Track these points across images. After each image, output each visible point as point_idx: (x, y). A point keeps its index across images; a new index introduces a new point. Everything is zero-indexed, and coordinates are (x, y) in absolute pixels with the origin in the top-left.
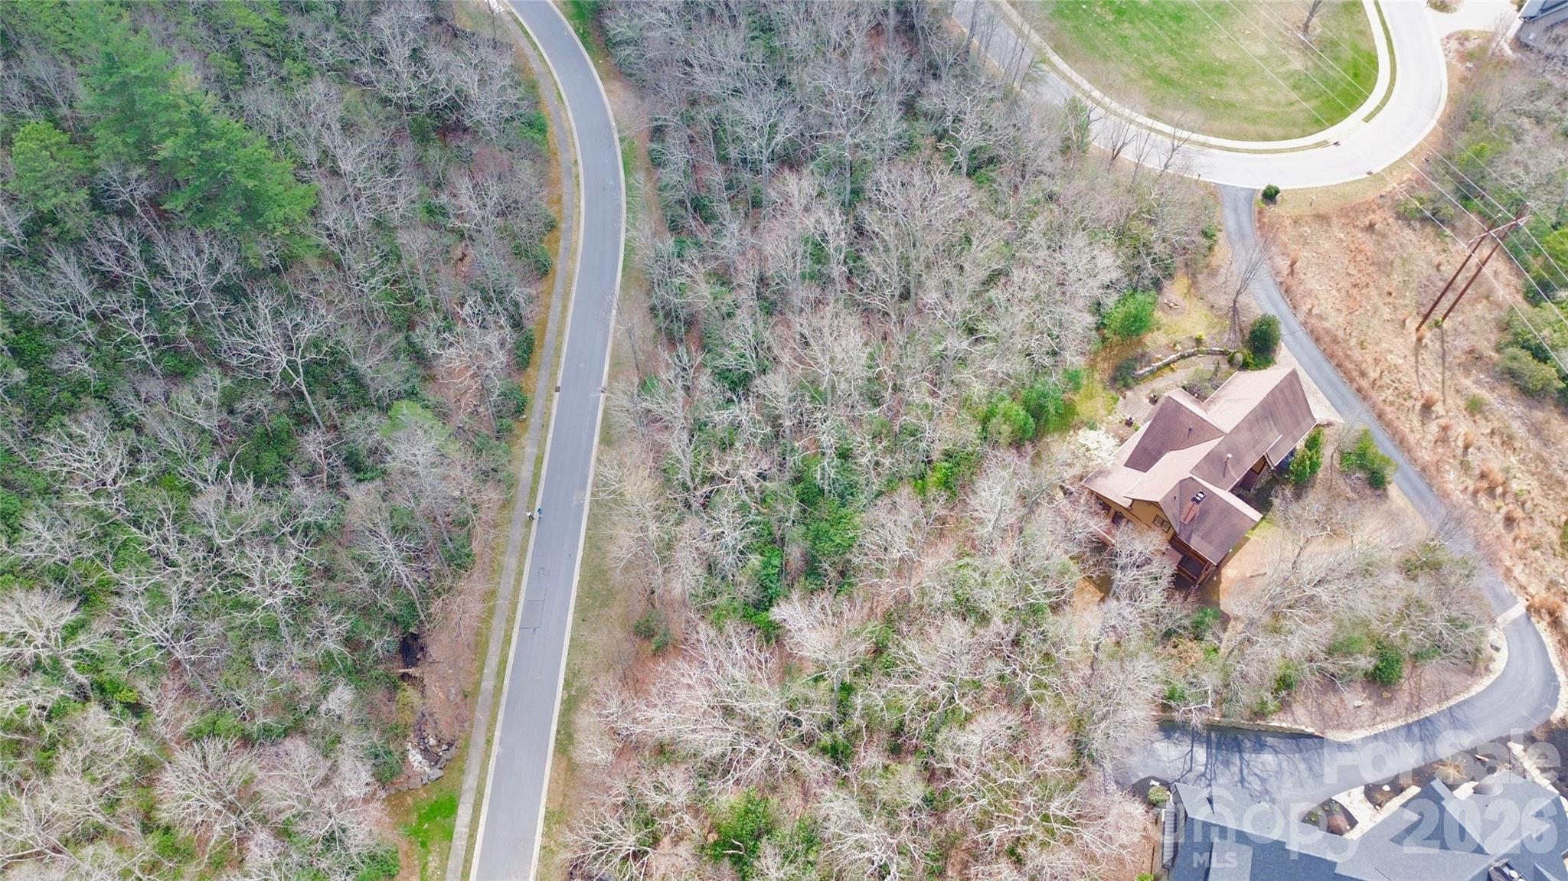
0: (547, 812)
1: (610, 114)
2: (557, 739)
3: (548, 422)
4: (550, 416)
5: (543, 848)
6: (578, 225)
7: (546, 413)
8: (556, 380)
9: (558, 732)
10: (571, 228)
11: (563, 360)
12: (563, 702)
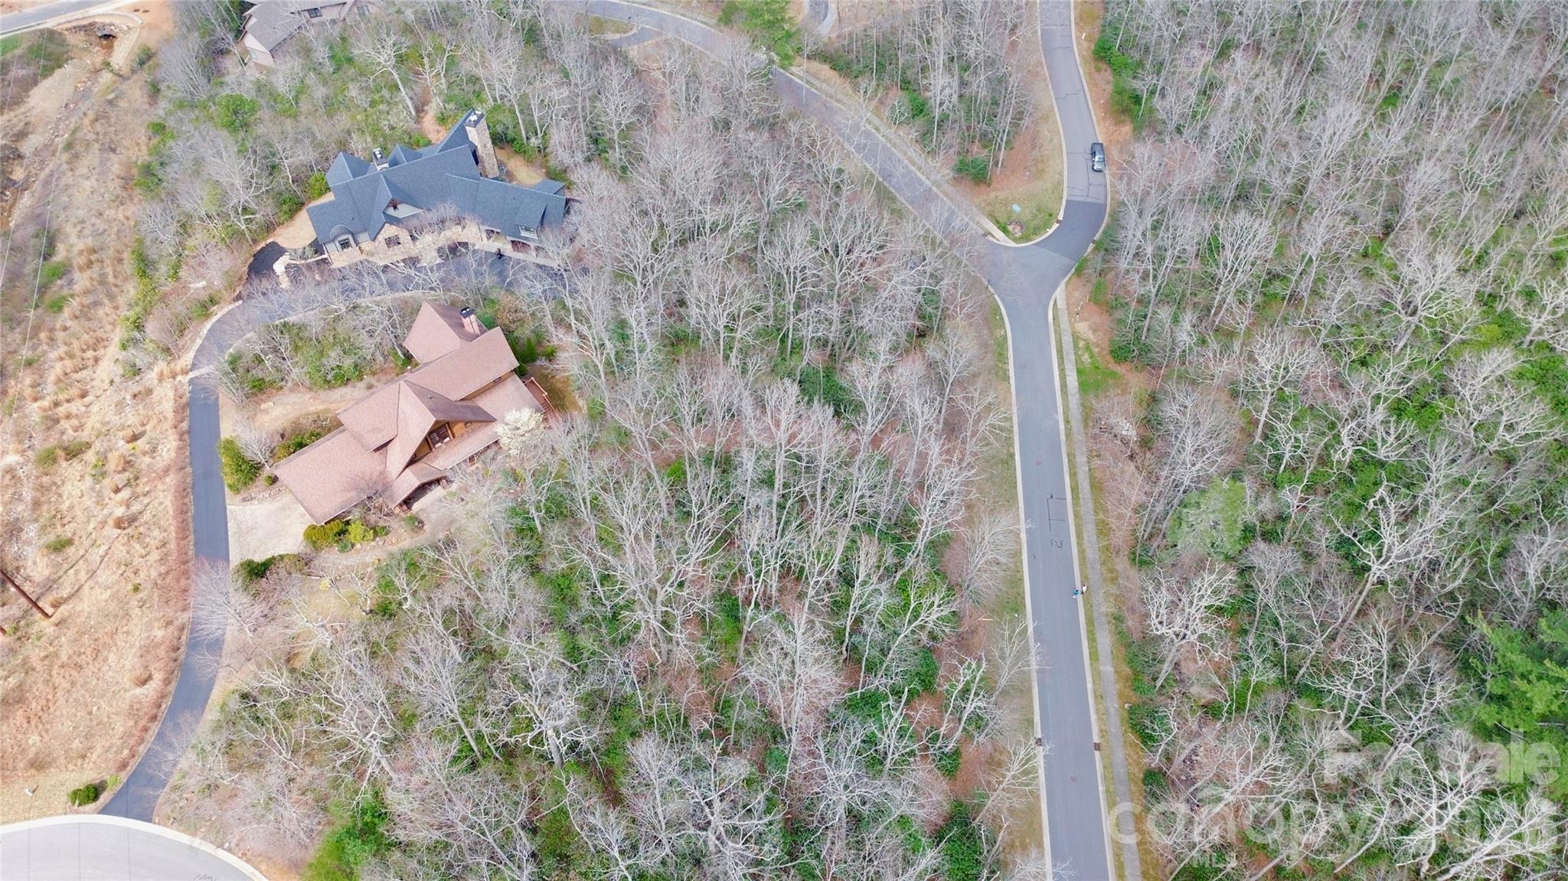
0: (1008, 382)
3: (1096, 703)
4: (1097, 710)
5: (1006, 360)
7: (1103, 714)
8: (1103, 758)
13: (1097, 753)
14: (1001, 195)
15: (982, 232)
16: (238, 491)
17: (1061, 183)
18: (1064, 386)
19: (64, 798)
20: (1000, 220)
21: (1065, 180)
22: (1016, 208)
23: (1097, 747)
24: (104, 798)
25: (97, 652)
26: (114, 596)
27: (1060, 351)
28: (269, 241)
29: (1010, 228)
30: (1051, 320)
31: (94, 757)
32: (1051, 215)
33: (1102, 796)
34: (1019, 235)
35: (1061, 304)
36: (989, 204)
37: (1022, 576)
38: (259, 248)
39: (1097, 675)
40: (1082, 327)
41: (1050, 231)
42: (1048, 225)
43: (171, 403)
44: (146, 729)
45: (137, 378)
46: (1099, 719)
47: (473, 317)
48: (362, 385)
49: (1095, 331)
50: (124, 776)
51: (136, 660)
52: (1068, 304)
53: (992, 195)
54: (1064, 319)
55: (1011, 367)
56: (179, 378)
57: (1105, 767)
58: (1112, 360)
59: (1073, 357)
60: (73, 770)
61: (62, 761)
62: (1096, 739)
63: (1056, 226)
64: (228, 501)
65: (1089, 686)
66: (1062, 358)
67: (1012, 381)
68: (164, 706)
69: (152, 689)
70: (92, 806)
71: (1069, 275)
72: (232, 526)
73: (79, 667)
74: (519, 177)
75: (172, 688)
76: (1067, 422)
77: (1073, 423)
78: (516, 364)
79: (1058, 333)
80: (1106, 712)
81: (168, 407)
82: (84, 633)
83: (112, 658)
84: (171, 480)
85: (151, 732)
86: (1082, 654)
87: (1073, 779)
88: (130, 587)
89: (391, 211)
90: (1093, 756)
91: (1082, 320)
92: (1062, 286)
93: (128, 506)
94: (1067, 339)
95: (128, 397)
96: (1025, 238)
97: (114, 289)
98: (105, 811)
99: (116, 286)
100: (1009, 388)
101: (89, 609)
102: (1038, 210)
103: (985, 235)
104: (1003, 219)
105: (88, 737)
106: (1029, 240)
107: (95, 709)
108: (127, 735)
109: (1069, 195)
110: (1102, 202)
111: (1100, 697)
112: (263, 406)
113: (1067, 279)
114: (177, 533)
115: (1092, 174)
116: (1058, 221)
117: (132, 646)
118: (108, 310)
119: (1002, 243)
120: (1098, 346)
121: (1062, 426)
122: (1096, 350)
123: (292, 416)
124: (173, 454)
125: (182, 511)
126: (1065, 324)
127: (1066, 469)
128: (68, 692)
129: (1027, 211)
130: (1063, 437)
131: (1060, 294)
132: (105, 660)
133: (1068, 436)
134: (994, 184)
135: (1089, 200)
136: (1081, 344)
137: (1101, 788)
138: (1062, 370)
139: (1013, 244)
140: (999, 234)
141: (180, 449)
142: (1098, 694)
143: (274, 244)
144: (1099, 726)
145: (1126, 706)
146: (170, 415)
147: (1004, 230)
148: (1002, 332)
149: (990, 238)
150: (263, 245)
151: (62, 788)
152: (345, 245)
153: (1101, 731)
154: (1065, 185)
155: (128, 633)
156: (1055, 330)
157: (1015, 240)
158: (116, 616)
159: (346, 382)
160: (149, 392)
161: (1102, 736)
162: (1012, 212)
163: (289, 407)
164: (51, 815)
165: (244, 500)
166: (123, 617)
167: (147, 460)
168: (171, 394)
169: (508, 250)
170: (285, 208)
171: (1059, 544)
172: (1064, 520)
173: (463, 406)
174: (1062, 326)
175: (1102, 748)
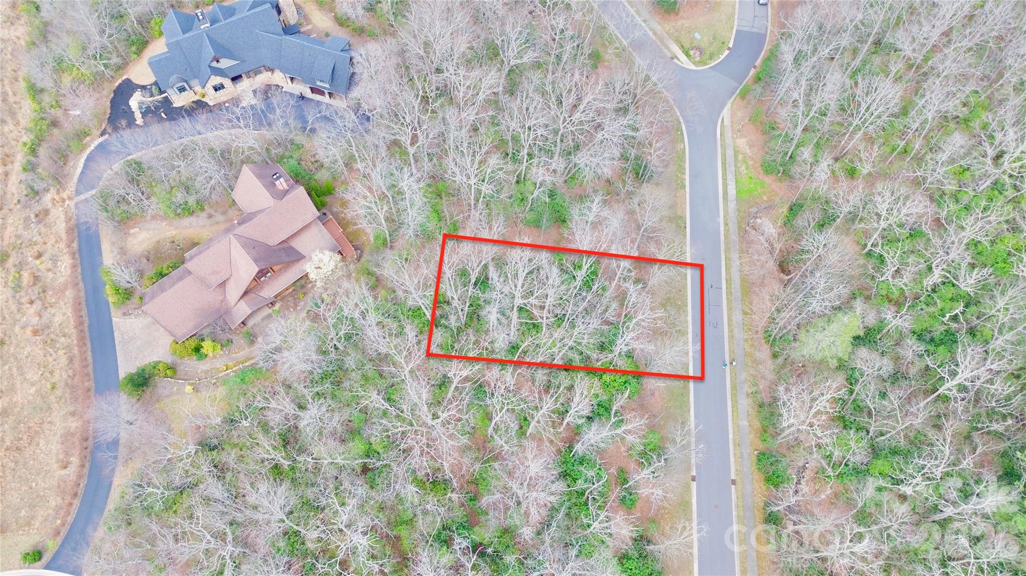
3: (735, 449)
4: (735, 454)
7: (739, 458)
8: (737, 490)
13: (733, 487)
14: (687, 23)
15: (669, 55)
16: (119, 308)
17: (733, 15)
18: (725, 193)
19: (19, 557)
20: (685, 45)
21: (737, 12)
22: (697, 36)
23: (734, 482)
24: (46, 558)
25: (31, 438)
26: (38, 392)
27: (724, 164)
28: (124, 77)
29: (692, 53)
30: (718, 136)
31: (37, 524)
32: (723, 43)
33: (734, 519)
34: (698, 59)
35: (727, 122)
36: (677, 31)
38: (117, 84)
39: (737, 427)
40: (742, 142)
41: (722, 57)
42: (720, 52)
43: (64, 225)
44: (71, 504)
45: (37, 198)
46: (736, 463)
47: (282, 180)
48: (203, 215)
49: (751, 146)
50: (59, 540)
51: (59, 446)
52: (732, 122)
53: (679, 23)
54: (729, 134)
55: (687, 177)
56: (67, 202)
57: (738, 498)
58: (762, 172)
59: (733, 168)
60: (23, 535)
61: (14, 526)
62: (733, 477)
63: (727, 52)
64: (113, 314)
65: (731, 436)
66: (725, 169)
67: (687, 189)
68: (82, 485)
69: (72, 470)
70: (39, 563)
71: (735, 96)
72: (116, 334)
73: (18, 449)
74: (314, 21)
75: (86, 471)
76: (726, 224)
77: (730, 225)
78: (317, 214)
79: (724, 147)
80: (742, 456)
81: (61, 227)
82: (20, 422)
83: (42, 443)
84: (69, 294)
85: (74, 506)
86: (727, 413)
87: (716, 507)
88: (49, 386)
89: (214, 64)
91: (742, 136)
92: (728, 106)
93: (40, 316)
94: (730, 153)
95: (32, 216)
96: (702, 63)
97: (15, 106)
98: (47, 567)
99: (15, 103)
100: (685, 195)
101: (21, 401)
102: (714, 38)
103: (672, 58)
104: (687, 45)
105: (32, 507)
106: (705, 64)
107: (34, 484)
108: (58, 509)
109: (739, 26)
110: (763, 32)
111: (738, 445)
112: (132, 231)
113: (732, 99)
114: (78, 340)
115: (757, 7)
116: (729, 49)
117: (55, 434)
118: (12, 127)
119: (684, 66)
120: (752, 159)
121: (722, 228)
122: (751, 163)
123: (155, 239)
124: (69, 271)
125: (79, 324)
126: (729, 140)
127: (723, 263)
128: (14, 470)
129: (705, 39)
130: (722, 238)
131: (726, 112)
132: (38, 445)
133: (726, 237)
134: (681, 13)
135: (754, 30)
136: (740, 157)
137: (734, 513)
138: (725, 180)
139: (693, 67)
140: (683, 57)
141: (74, 266)
142: (737, 442)
143: (128, 80)
144: (736, 467)
145: (756, 452)
146: (64, 236)
147: (688, 55)
148: (682, 147)
149: (676, 61)
150: (120, 81)
151: (17, 548)
152: (182, 90)
153: (737, 470)
154: (736, 16)
155: (50, 422)
156: (721, 145)
157: (695, 63)
158: (41, 409)
159: (192, 213)
160: (47, 212)
162: (694, 38)
163: (151, 232)
164: (10, 569)
165: (124, 314)
166: (47, 411)
167: (50, 275)
168: (63, 217)
169: (308, 94)
170: (134, 49)
171: (715, 325)
172: (719, 305)
173: (280, 249)
174: (726, 142)
175: (737, 483)
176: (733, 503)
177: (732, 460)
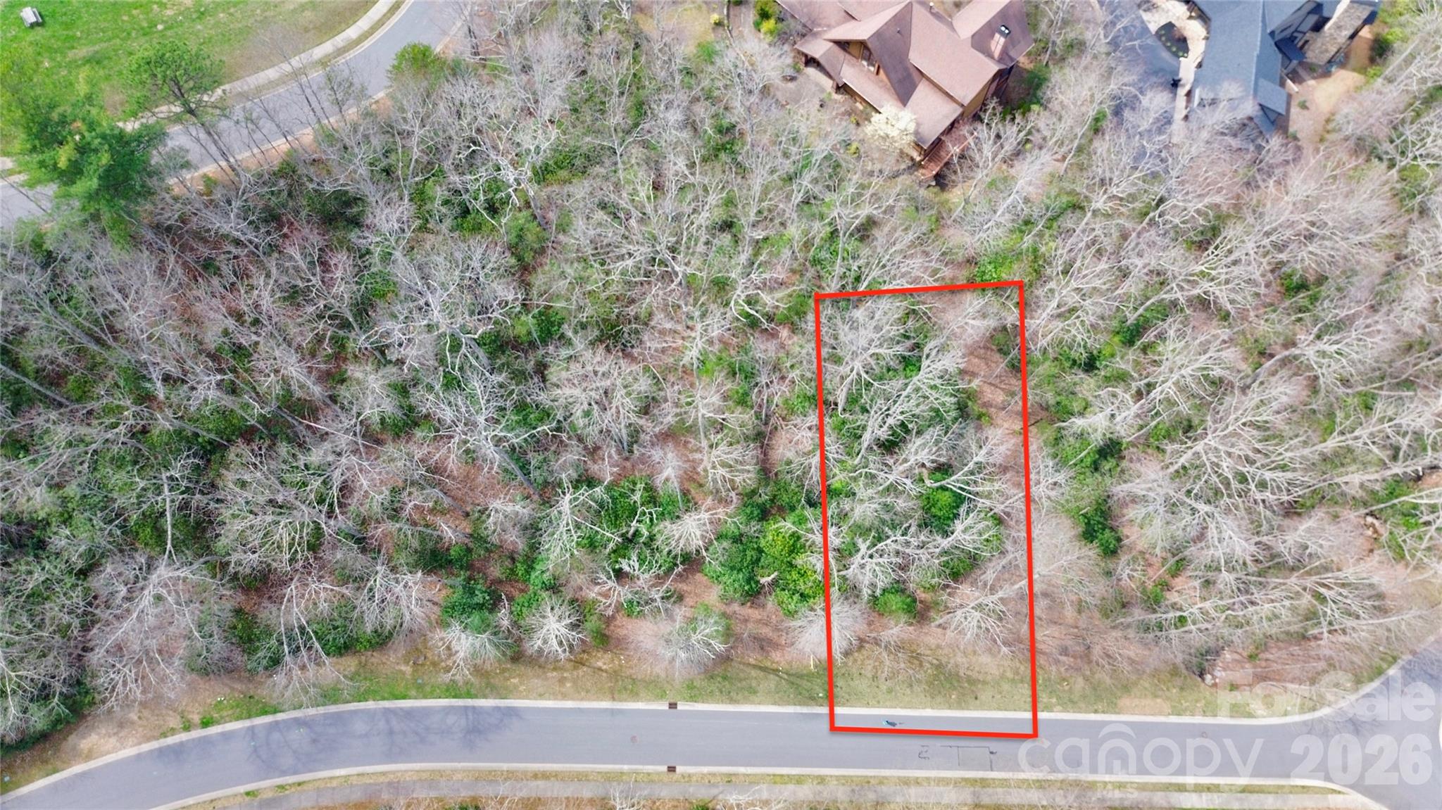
0: (1173, 714)
1: (146, 747)
2: (1103, 712)
3: (722, 775)
4: (714, 775)
5: (1204, 714)
6: (384, 774)
7: (709, 781)
8: (659, 774)
9: (1096, 712)
10: (390, 784)
11: (626, 767)
12: (1065, 710)
13: (665, 768)
23: (672, 769)
30: (1298, 782)
33: (617, 767)
37: (873, 706)
39: (758, 781)
46: (703, 776)
54: (1309, 802)
57: (649, 774)
62: (679, 769)
65: (742, 770)
79: (1279, 790)
80: (712, 785)
86: (779, 765)
87: (634, 739)
90: (660, 764)
92: (1373, 805)
94: (1269, 802)
100: (1161, 714)
111: (729, 780)
126: (1295, 801)
142: (734, 779)
144: (695, 774)
153: (689, 776)
156: (1283, 787)
161: (683, 777)
171: (924, 755)
172: (962, 765)
173: (906, 69)
174: (1291, 796)
175: (671, 775)
176: (640, 767)
177: (705, 770)
